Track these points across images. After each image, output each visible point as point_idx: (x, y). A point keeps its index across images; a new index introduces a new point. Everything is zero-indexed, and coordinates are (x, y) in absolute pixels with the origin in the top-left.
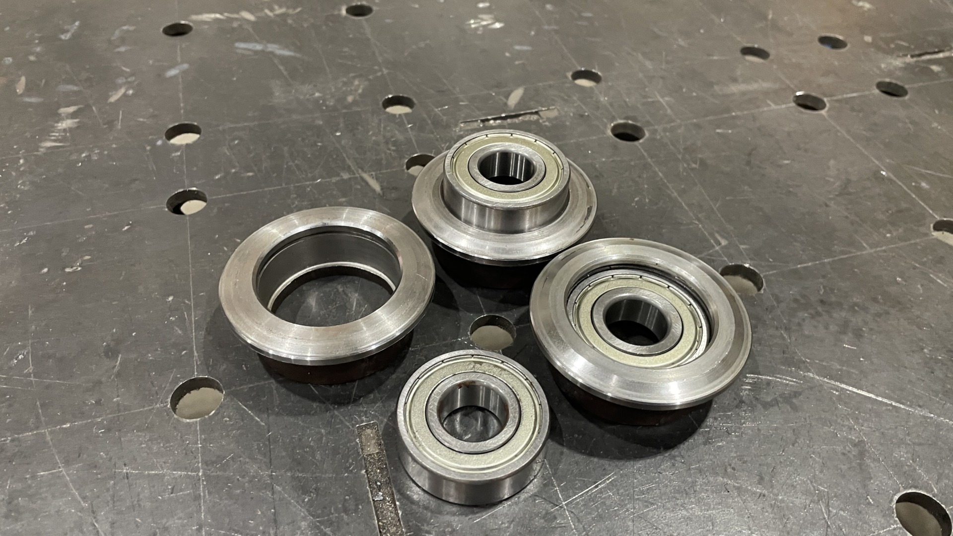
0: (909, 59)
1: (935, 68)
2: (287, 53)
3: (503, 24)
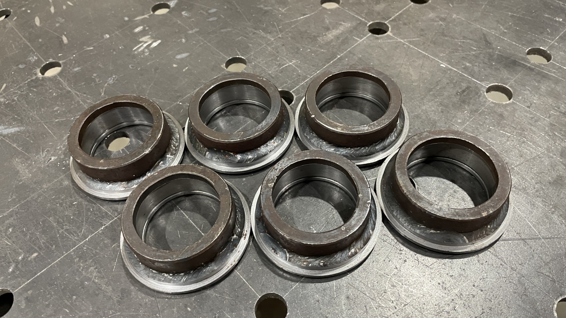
2: (13, 130)
3: (159, 41)
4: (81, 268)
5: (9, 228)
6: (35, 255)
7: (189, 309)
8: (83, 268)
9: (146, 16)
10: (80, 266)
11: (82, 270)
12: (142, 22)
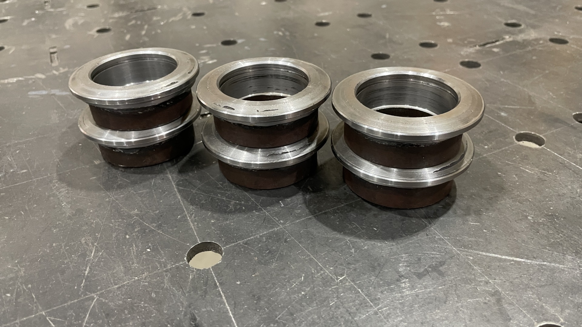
0: (478, 47)
1: (495, 50)
3: (215, 61)
4: (55, 187)
5: (18, 150)
6: (24, 171)
7: (127, 237)
8: (56, 188)
9: (215, 45)
10: (54, 186)
11: (55, 189)
12: (208, 48)
